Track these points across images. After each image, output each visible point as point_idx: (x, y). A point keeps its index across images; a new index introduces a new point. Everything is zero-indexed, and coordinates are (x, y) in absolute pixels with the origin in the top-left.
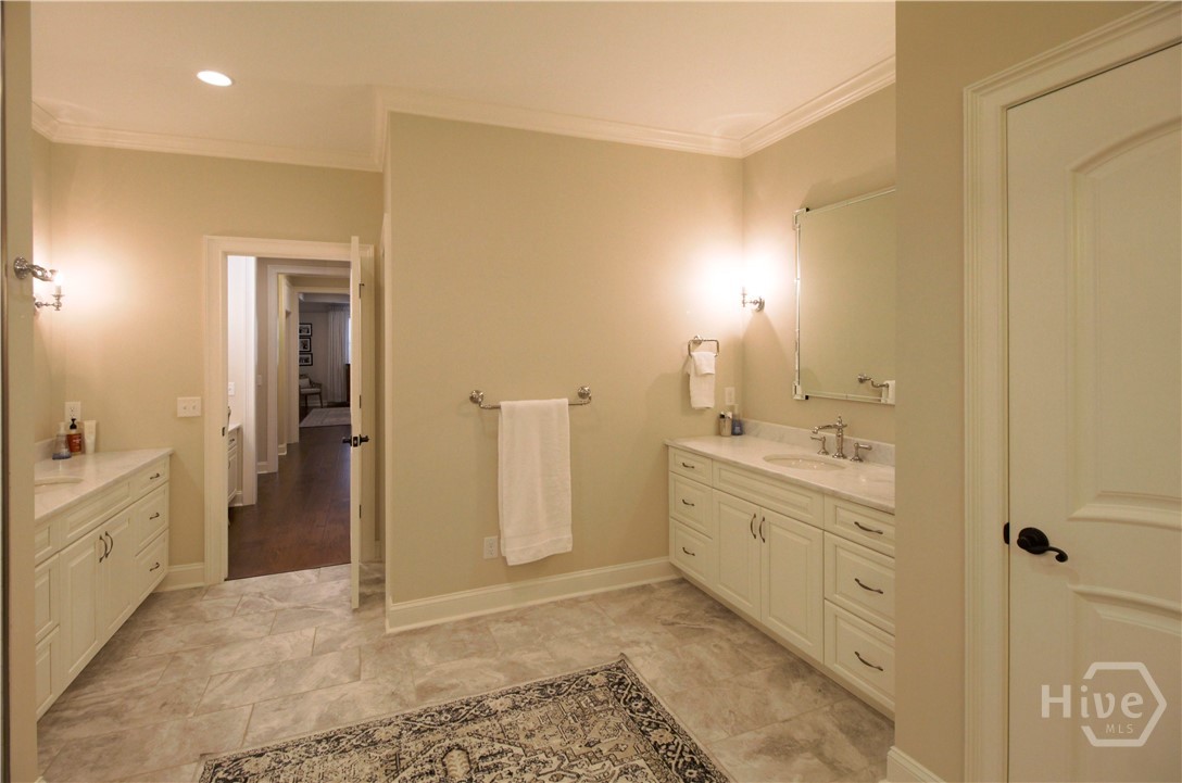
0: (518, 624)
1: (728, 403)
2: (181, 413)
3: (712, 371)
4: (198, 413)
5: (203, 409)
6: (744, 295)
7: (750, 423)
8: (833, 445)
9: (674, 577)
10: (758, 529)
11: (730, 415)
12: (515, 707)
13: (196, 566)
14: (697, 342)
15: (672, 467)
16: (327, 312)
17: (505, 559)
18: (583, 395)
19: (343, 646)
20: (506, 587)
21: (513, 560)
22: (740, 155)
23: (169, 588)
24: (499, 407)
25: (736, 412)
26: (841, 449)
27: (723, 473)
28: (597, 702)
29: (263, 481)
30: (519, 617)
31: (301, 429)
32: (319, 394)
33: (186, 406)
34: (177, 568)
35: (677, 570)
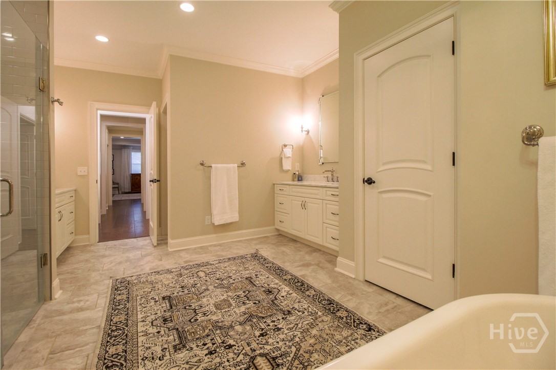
0: (219, 247)
1: (297, 169)
2: (79, 174)
3: (291, 156)
4: (86, 174)
5: (88, 172)
6: (302, 128)
7: (304, 176)
8: (330, 179)
9: (277, 234)
10: (304, 206)
11: (297, 173)
12: (219, 263)
13: (87, 236)
14: (285, 146)
15: (276, 192)
16: (121, 149)
17: (214, 224)
18: (243, 164)
19: (153, 254)
20: (214, 235)
21: (216, 224)
22: (301, 76)
23: (74, 245)
24: (211, 167)
25: (300, 172)
26: (332, 179)
27: (293, 189)
28: (248, 260)
29: (102, 216)
30: (220, 245)
31: (113, 201)
32: (118, 188)
33: (81, 171)
34: (78, 237)
35: (278, 230)
